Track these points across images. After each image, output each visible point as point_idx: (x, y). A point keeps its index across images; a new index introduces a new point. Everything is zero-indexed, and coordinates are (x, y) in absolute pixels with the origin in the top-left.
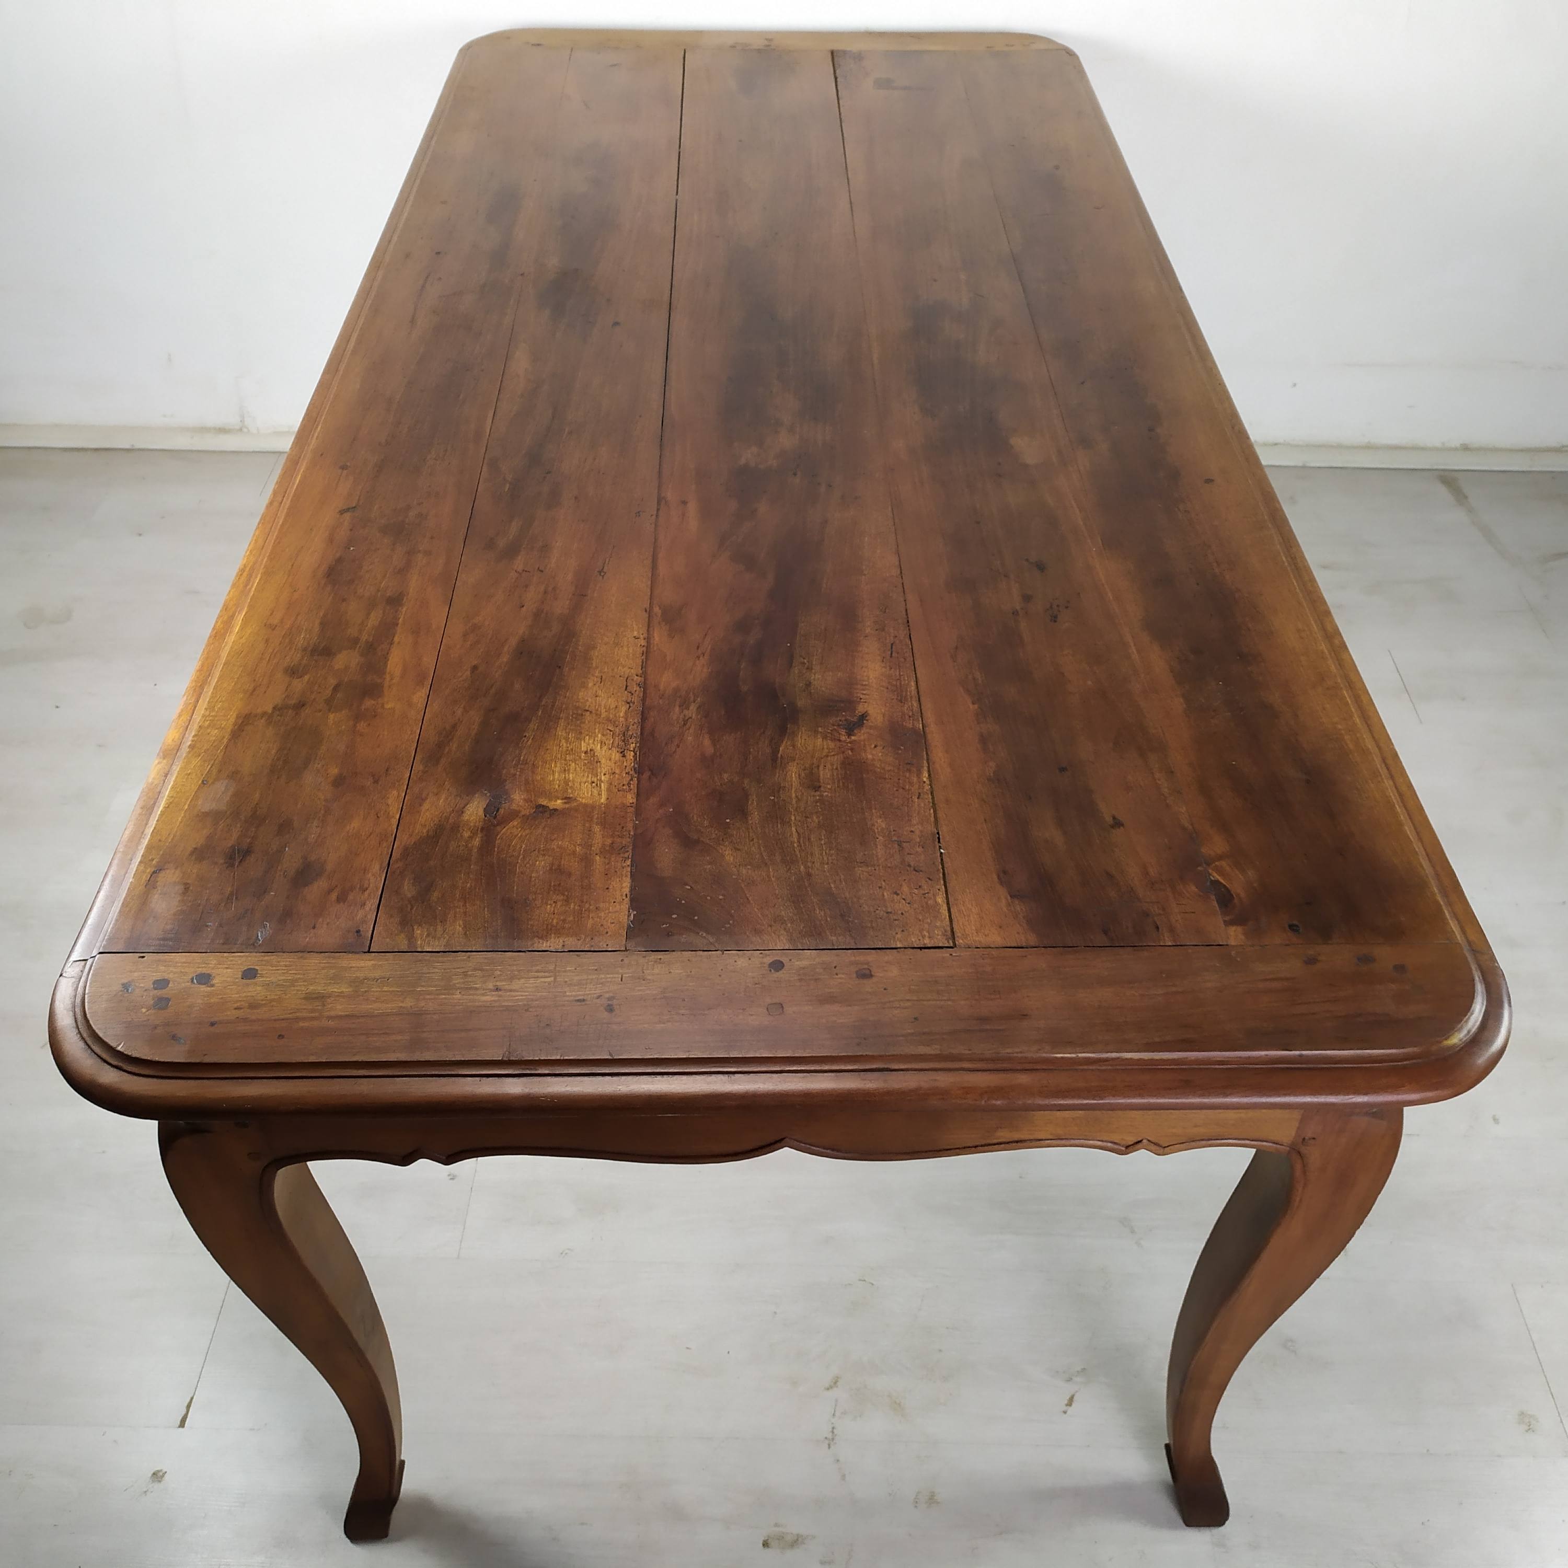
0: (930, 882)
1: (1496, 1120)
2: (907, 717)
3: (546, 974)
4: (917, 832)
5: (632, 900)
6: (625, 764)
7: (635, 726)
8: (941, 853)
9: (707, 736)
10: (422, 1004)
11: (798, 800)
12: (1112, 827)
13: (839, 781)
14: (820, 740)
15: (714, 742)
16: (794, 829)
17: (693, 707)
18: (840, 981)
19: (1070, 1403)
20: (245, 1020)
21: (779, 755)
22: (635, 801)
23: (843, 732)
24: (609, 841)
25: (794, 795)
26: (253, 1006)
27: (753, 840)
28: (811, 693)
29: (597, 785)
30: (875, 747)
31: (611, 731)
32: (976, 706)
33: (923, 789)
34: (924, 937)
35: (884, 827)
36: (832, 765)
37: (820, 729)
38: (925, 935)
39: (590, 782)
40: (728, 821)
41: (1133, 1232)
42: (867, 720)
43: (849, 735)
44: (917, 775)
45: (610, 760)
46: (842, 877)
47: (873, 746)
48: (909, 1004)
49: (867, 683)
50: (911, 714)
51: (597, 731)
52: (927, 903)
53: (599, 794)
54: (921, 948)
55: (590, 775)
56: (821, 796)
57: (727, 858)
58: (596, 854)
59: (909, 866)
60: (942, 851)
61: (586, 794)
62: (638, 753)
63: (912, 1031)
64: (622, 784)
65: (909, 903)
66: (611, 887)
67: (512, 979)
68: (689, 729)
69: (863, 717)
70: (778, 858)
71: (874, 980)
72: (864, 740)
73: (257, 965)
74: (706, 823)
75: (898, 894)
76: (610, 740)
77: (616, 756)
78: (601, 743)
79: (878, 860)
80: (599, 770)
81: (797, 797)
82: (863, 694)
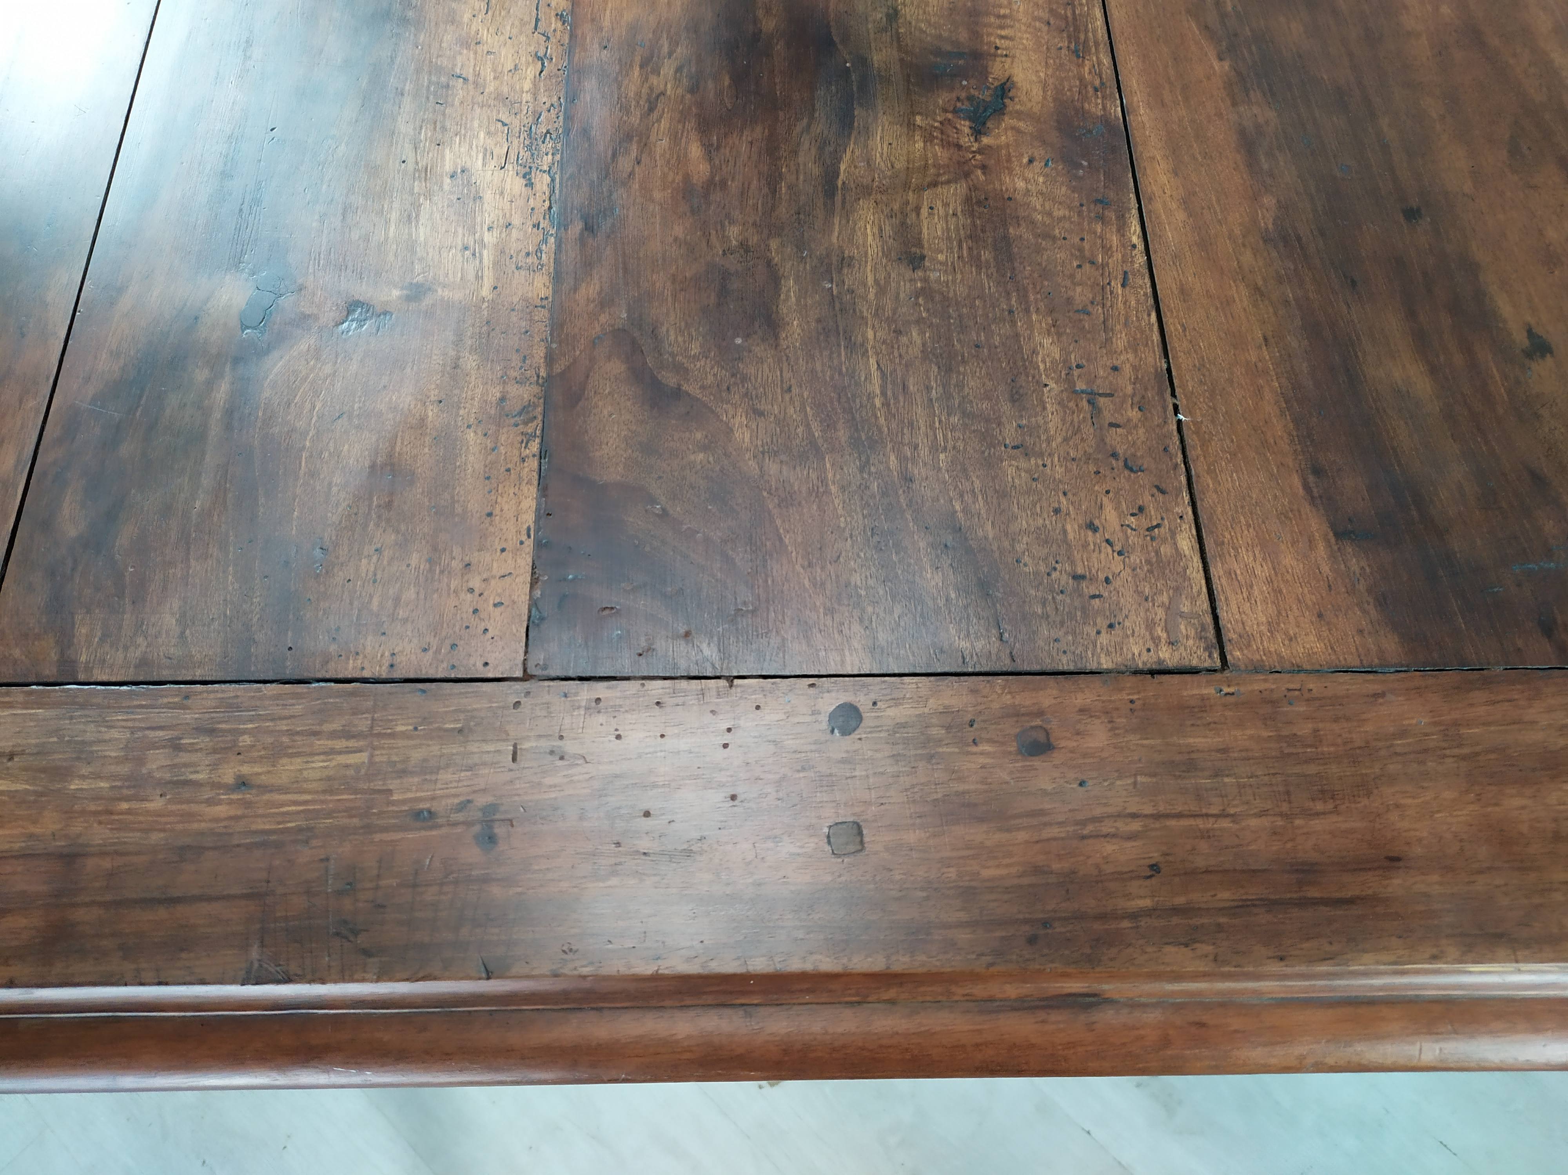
0: (1160, 497)
2: (1090, 89)
3: (352, 743)
4: (1127, 369)
5: (539, 545)
6: (532, 203)
8: (1179, 422)
9: (694, 135)
10: (77, 828)
11: (881, 290)
12: (1529, 354)
13: (960, 247)
14: (920, 145)
15: (710, 150)
16: (872, 361)
17: (668, 69)
18: (982, 760)
21: (840, 183)
22: (549, 292)
23: (965, 126)
24: (495, 393)
25: (870, 280)
27: (789, 390)
28: (898, 33)
29: (474, 255)
30: (1031, 161)
31: (504, 124)
32: (1226, 65)
33: (1132, 262)
34: (1156, 640)
35: (1057, 357)
36: (946, 205)
37: (918, 119)
38: (1159, 638)
39: (460, 247)
40: (739, 341)
42: (1012, 99)
43: (978, 132)
44: (1118, 231)
45: (502, 193)
46: (977, 484)
47: (1025, 160)
48: (1136, 826)
49: (1008, 11)
50: (1097, 82)
51: (476, 124)
52: (1157, 553)
53: (477, 277)
54: (1153, 673)
55: (460, 230)
56: (925, 280)
57: (737, 435)
58: (469, 427)
59: (1114, 455)
60: (1181, 417)
61: (450, 276)
62: (557, 177)
63: (1147, 903)
65: (1120, 553)
66: (497, 511)
67: (276, 753)
68: (659, 121)
69: (1005, 90)
70: (842, 434)
71: (1058, 757)
72: (1008, 146)
74: (695, 349)
75: (1095, 530)
76: (501, 146)
77: (514, 184)
78: (485, 155)
79: (1049, 441)
80: (479, 219)
81: (876, 282)
82: (1002, 37)
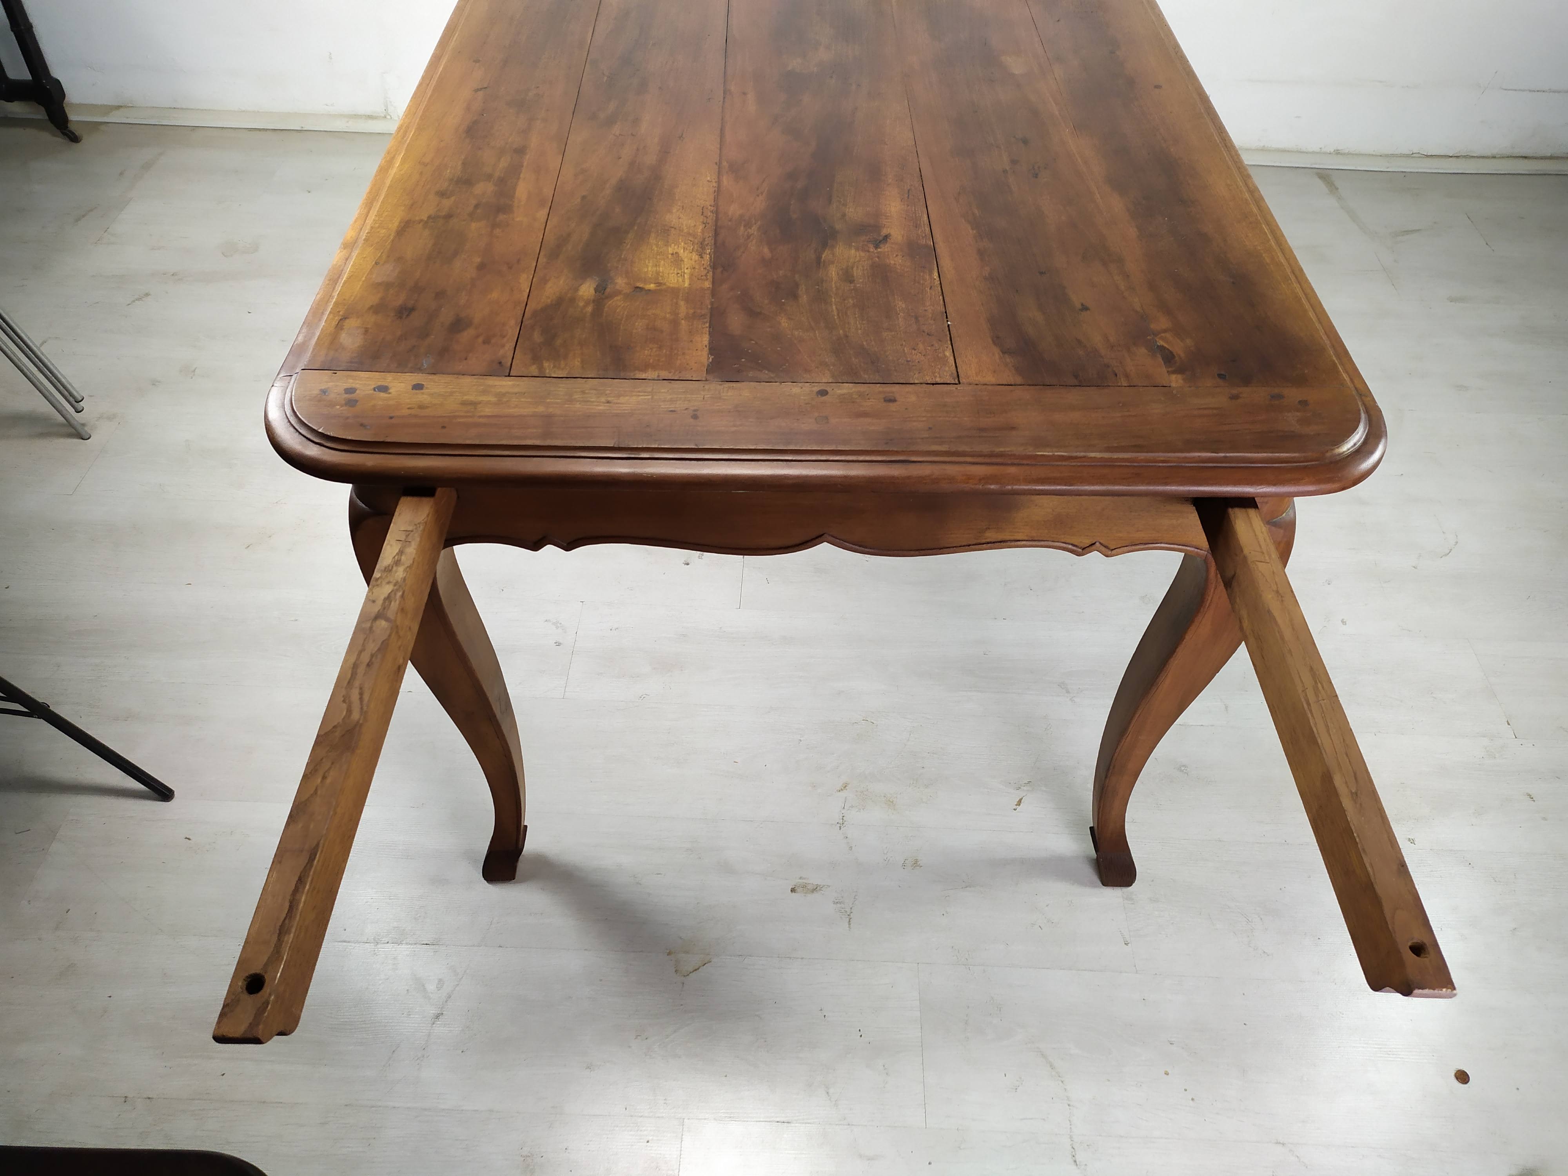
0: (940, 343)
1: (1344, 622)
2: (921, 237)
3: (646, 394)
4: (930, 311)
5: (710, 349)
6: (703, 262)
7: (710, 238)
8: (948, 325)
9: (765, 246)
10: (551, 410)
11: (837, 289)
12: (1082, 310)
13: (868, 278)
14: (853, 251)
15: (771, 250)
16: (834, 307)
17: (755, 228)
18: (871, 403)
19: (1019, 803)
20: (416, 416)
21: (822, 260)
22: (711, 286)
23: (871, 246)
24: (691, 311)
25: (834, 286)
26: (421, 407)
27: (802, 313)
28: (846, 220)
29: (681, 275)
30: (897, 256)
31: (691, 241)
32: (975, 232)
33: (934, 283)
34: (936, 377)
35: (904, 307)
36: (863, 266)
37: (853, 244)
38: (936, 376)
39: (676, 273)
40: (783, 301)
41: (1068, 692)
42: (890, 239)
43: (877, 247)
44: (929, 275)
45: (691, 260)
46: (872, 338)
47: (895, 255)
48: (924, 419)
49: (889, 215)
50: (924, 235)
51: (680, 240)
52: (937, 356)
53: (683, 281)
54: (933, 384)
55: (676, 269)
56: (855, 286)
57: (783, 324)
58: (682, 319)
59: (924, 332)
60: (949, 323)
61: (673, 280)
63: (927, 436)
64: (700, 276)
65: (924, 355)
66: (694, 340)
67: (619, 396)
68: (752, 241)
69: (886, 237)
70: (822, 324)
71: (897, 403)
72: (888, 252)
73: (424, 382)
74: (766, 302)
75: (915, 350)
76: (690, 247)
77: (695, 257)
78: (684, 250)
79: (900, 328)
80: (683, 266)
81: (836, 286)
82: (887, 222)
